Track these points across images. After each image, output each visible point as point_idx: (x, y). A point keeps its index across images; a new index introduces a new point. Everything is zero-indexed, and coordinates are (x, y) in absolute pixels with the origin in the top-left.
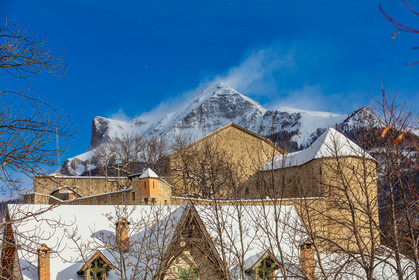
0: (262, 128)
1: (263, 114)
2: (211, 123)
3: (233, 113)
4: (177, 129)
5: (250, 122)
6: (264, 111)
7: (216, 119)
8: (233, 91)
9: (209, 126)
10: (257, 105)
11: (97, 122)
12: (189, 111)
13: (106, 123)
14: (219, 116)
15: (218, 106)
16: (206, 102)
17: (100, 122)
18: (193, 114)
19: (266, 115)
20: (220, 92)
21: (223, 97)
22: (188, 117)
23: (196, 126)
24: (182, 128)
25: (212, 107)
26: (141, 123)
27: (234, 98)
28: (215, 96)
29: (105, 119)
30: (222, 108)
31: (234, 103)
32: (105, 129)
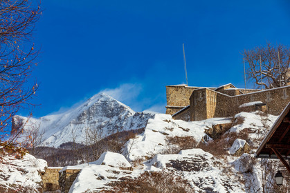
0: (132, 124)
1: (133, 115)
2: (96, 120)
3: (112, 113)
4: (72, 125)
5: (123, 120)
6: (133, 113)
7: (100, 118)
8: (111, 98)
9: (95, 122)
10: (128, 108)
11: (15, 119)
12: (81, 112)
13: (22, 120)
14: (102, 116)
15: (101, 108)
16: (93, 106)
17: (18, 119)
18: (83, 114)
19: (135, 115)
20: (102, 99)
21: (105, 103)
22: (80, 116)
23: (86, 122)
24: (76, 124)
25: (97, 109)
26: (46, 120)
27: (113, 103)
28: (99, 102)
29: (21, 117)
30: (104, 110)
31: (113, 107)
32: (21, 124)
